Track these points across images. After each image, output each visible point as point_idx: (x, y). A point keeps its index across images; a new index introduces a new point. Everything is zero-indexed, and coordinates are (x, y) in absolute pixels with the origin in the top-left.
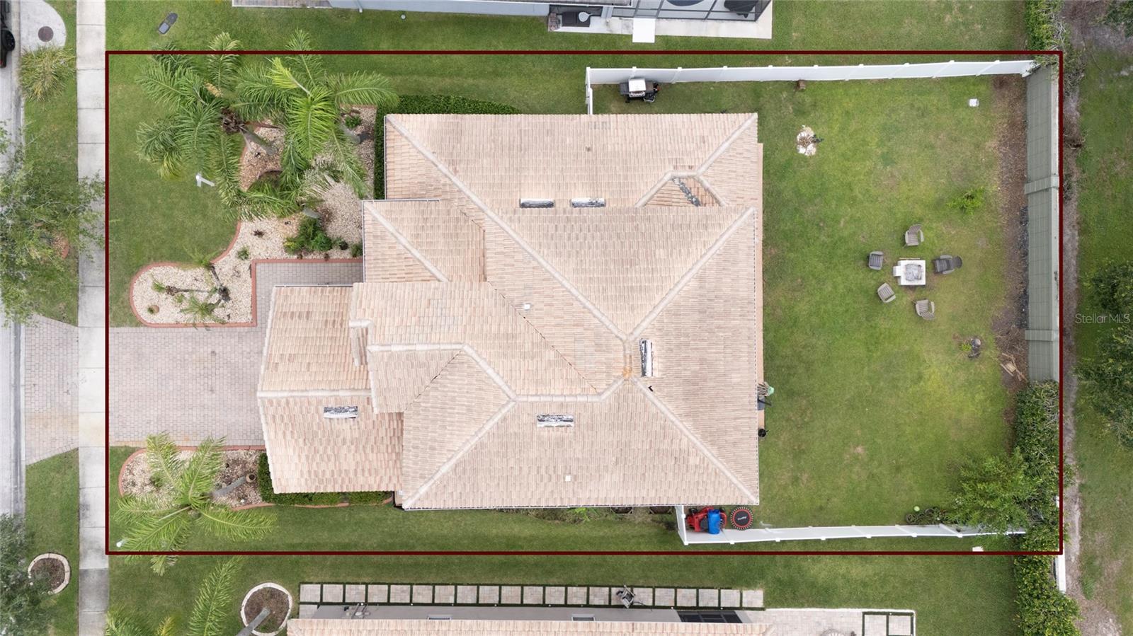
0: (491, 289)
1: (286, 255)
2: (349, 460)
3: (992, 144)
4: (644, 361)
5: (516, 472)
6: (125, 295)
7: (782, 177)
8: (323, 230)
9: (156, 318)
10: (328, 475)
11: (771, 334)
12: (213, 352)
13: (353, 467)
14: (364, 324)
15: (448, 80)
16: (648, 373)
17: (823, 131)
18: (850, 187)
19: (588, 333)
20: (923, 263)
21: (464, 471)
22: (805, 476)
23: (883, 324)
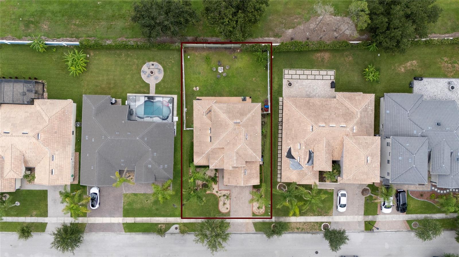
0: (225, 147)
1: (217, 184)
2: (254, 171)
3: (196, 54)
4: (237, 123)
5: (255, 143)
6: (224, 214)
7: (203, 93)
8: (213, 178)
9: (229, 208)
10: (257, 175)
11: (232, 95)
12: (235, 198)
13: (255, 171)
14: (231, 167)
15: (185, 155)
16: (239, 122)
17: (194, 85)
18: (205, 81)
19: (233, 131)
20: (219, 67)
21: (255, 151)
22: (259, 89)
23: (230, 75)
